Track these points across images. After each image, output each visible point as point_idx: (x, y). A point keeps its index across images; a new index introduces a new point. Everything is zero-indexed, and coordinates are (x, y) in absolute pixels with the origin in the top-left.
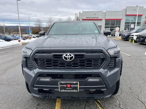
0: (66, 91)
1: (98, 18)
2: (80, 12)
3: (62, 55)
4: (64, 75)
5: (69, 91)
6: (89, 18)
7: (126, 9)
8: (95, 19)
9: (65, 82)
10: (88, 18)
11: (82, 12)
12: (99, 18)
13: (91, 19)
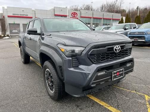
0: (116, 79)
1: (27, 15)
2: (3, 8)
3: (113, 48)
4: (114, 65)
5: (118, 78)
6: (17, 14)
7: (54, 9)
8: (24, 16)
9: (116, 71)
10: (15, 14)
11: (6, 8)
12: (29, 16)
13: (19, 16)
